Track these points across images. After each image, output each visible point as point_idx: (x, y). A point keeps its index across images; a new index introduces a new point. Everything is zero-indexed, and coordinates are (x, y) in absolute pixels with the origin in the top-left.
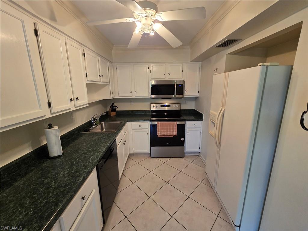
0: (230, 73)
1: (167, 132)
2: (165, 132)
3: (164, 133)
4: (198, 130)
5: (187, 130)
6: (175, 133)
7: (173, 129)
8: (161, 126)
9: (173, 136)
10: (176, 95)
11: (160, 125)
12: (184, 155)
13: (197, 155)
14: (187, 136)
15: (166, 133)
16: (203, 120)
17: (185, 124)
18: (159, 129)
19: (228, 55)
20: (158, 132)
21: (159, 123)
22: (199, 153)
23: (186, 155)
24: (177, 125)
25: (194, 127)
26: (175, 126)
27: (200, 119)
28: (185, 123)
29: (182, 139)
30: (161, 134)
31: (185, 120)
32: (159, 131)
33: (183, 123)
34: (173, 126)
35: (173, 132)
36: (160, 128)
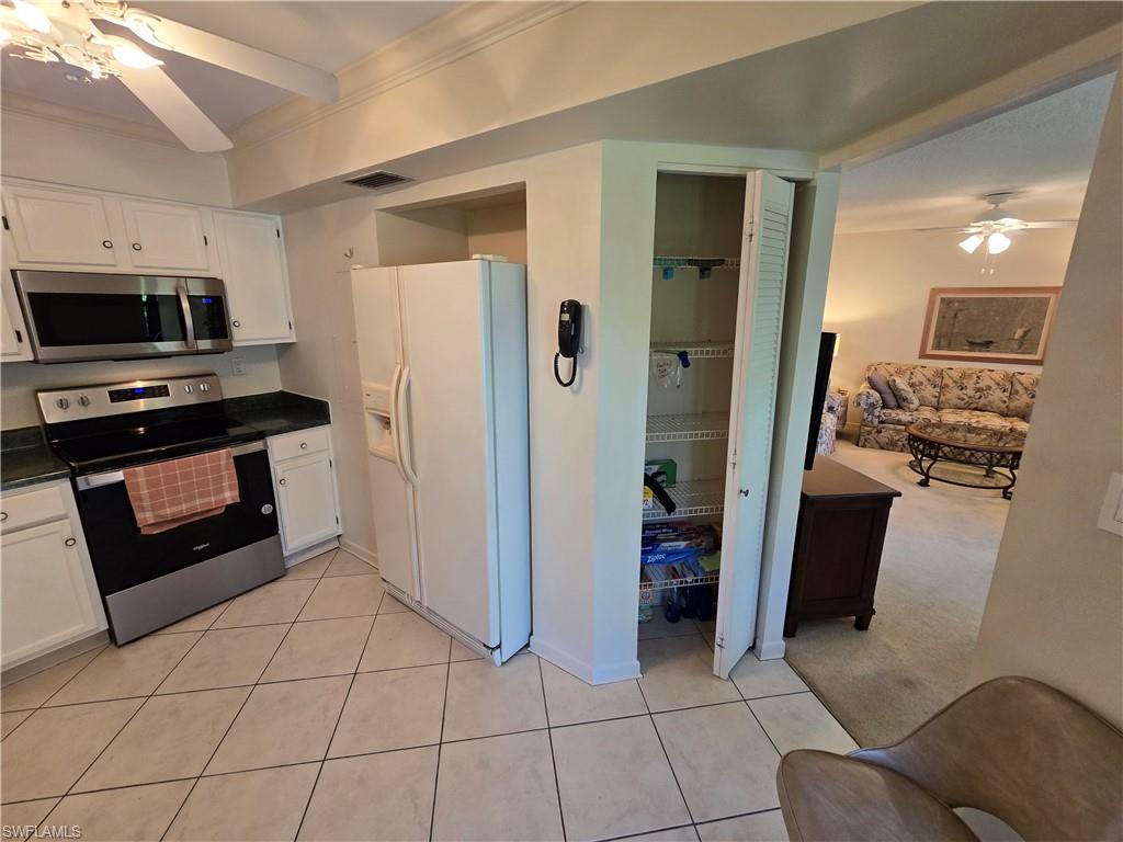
0: (406, 268)
1: (191, 498)
2: (181, 503)
3: (175, 509)
4: (320, 462)
5: (277, 470)
6: (231, 495)
7: (219, 480)
8: (150, 484)
9: (222, 511)
10: (195, 339)
11: (142, 480)
12: (284, 566)
13: (333, 549)
14: (280, 493)
15: (184, 508)
16: (329, 423)
17: (266, 451)
18: (141, 500)
19: (382, 213)
20: (139, 516)
21: (135, 475)
22: (339, 536)
23: (290, 564)
24: (232, 460)
25: (302, 452)
26: (223, 468)
27: (319, 422)
28: (266, 444)
29: (266, 509)
30: (155, 517)
31: (261, 436)
32: (143, 509)
33: (256, 446)
34: (218, 469)
35: (220, 490)
36: (144, 492)
